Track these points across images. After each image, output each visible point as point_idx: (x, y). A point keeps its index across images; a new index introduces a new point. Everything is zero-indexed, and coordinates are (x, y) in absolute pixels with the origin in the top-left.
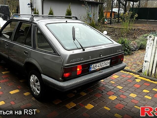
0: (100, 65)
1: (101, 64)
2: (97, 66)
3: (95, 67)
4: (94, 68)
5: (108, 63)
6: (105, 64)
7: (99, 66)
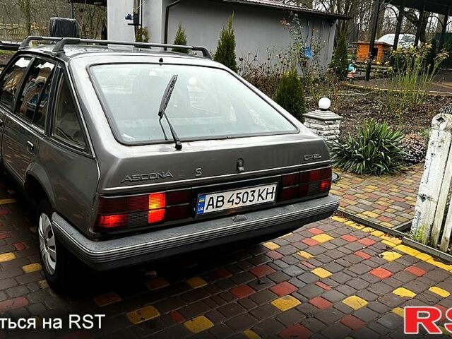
0: (237, 197)
1: (240, 196)
2: (225, 201)
3: (218, 201)
4: (213, 204)
5: (267, 193)
6: (256, 194)
7: (233, 201)
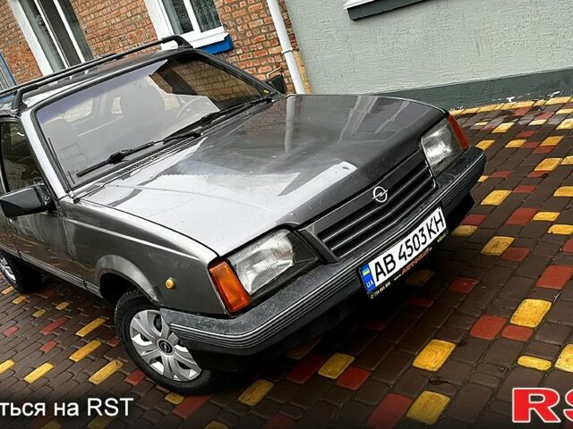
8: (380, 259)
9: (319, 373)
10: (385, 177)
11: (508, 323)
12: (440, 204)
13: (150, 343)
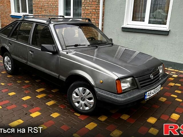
8: (149, 92)
9: (121, 117)
10: (153, 73)
11: (170, 118)
12: (161, 84)
13: (79, 97)
